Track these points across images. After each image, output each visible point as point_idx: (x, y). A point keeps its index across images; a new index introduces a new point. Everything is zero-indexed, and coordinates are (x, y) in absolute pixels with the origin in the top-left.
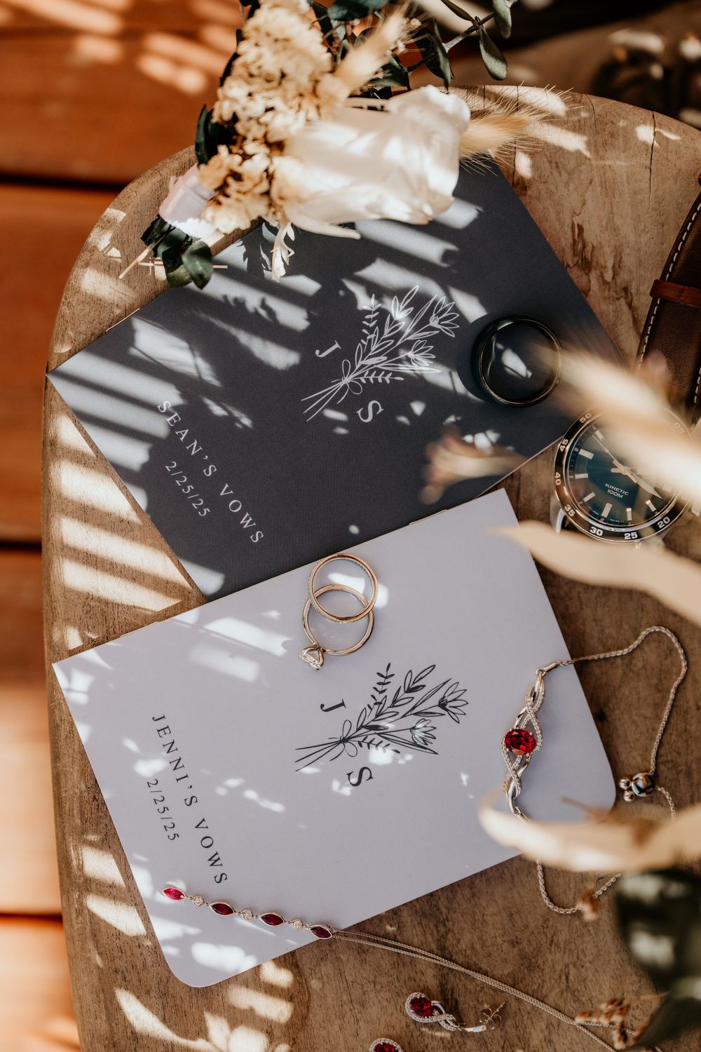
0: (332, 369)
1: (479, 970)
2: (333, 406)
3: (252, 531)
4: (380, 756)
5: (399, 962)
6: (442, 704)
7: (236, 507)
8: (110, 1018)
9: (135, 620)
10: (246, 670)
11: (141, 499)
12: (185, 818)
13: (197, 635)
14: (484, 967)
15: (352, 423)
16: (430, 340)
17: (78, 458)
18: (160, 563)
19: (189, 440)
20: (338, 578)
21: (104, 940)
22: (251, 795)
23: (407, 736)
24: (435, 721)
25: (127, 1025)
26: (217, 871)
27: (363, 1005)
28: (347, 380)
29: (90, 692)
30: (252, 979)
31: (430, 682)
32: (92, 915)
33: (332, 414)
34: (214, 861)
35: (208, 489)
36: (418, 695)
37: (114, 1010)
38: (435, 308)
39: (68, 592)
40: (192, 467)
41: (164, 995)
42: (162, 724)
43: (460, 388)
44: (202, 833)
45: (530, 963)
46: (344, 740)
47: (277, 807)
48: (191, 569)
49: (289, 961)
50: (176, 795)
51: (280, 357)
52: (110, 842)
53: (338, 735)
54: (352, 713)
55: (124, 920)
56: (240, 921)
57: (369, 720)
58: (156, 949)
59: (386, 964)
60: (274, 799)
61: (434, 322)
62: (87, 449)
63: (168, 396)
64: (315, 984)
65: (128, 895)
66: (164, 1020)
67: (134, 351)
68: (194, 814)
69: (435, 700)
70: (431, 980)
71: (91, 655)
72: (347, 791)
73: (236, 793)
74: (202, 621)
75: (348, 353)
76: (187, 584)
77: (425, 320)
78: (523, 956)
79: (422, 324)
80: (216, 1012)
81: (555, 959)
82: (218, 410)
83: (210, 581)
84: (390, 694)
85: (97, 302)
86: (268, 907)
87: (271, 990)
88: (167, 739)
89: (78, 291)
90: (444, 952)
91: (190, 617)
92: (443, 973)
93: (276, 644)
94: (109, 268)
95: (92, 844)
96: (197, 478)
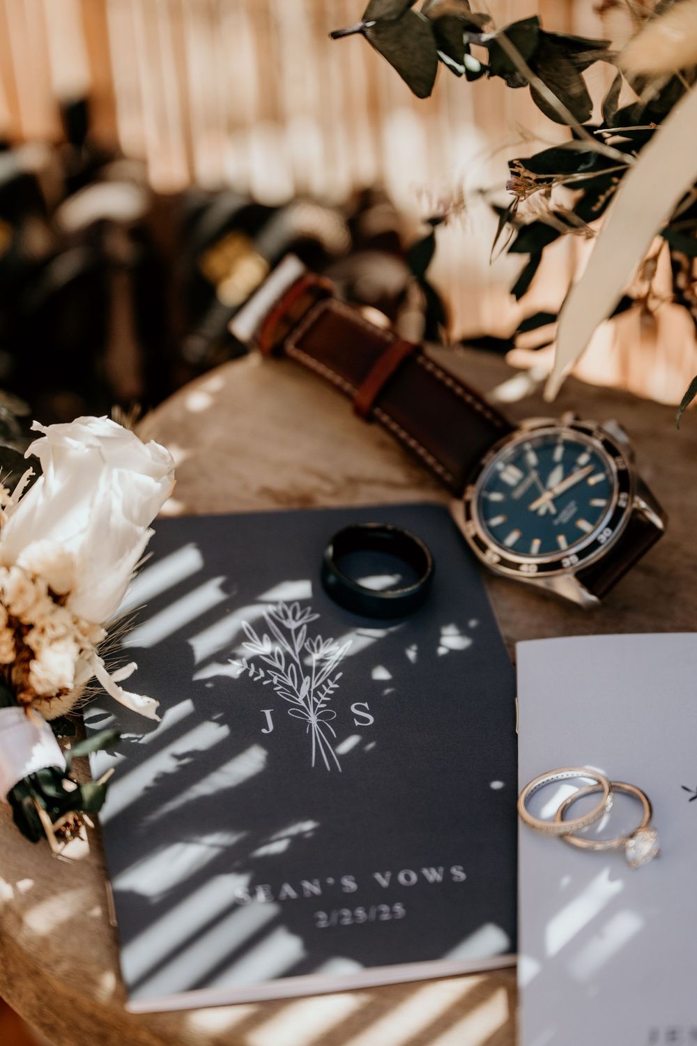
0: (293, 726)
2: (336, 742)
3: (448, 875)
7: (407, 878)
10: (625, 926)
13: (555, 967)
15: (368, 734)
16: (310, 636)
19: (298, 888)
20: (552, 807)
28: (313, 719)
33: (346, 747)
35: (369, 895)
38: (277, 618)
61: (292, 625)
74: (539, 954)
75: (281, 706)
77: (285, 631)
79: (288, 634)
83: (488, 941)
91: (527, 969)
94: (37, 897)
96: (351, 901)
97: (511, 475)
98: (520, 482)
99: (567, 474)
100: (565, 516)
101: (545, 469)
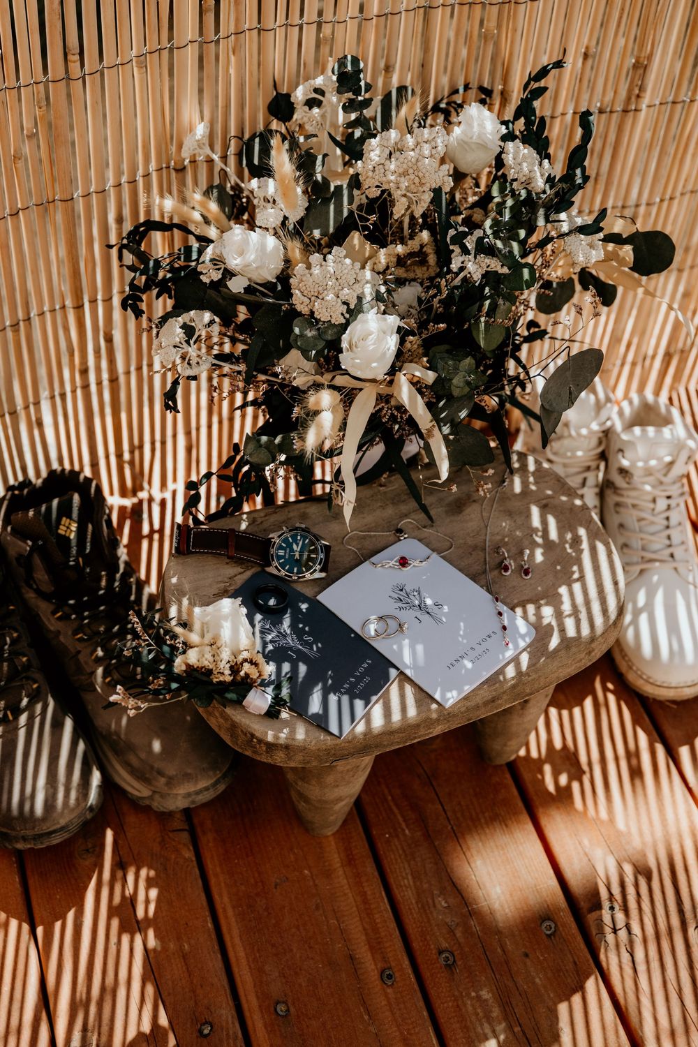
0: (298, 652)
1: (485, 561)
2: (312, 649)
3: (367, 663)
4: (429, 602)
5: (494, 582)
6: (402, 590)
7: (361, 670)
8: (560, 650)
9: (419, 689)
10: (420, 648)
11: (374, 698)
12: (479, 650)
13: (415, 666)
14: (483, 560)
15: (315, 642)
16: (275, 627)
17: (368, 722)
18: (394, 690)
19: (344, 688)
20: (373, 633)
21: (534, 661)
22: (461, 633)
23: (417, 597)
24: (408, 591)
25: (559, 644)
26: (492, 635)
27: (514, 587)
28: (300, 647)
29: (451, 691)
30: (525, 617)
31: (396, 596)
32: (528, 668)
33: (315, 649)
34: (489, 636)
35: (359, 679)
36: (402, 598)
37: (556, 650)
38: (263, 627)
39: (418, 714)
40: (353, 686)
41: (543, 639)
42: (451, 666)
43: (288, 615)
44: (482, 643)
45: (475, 548)
46: (428, 613)
47: (462, 624)
48: (392, 678)
49: (513, 609)
50: (472, 654)
51: (303, 669)
52: (501, 671)
53: (428, 615)
54: (418, 614)
55: (525, 659)
56: (506, 623)
57: (418, 608)
58: (529, 646)
59: (497, 586)
60: (459, 626)
61: (268, 627)
62: (363, 721)
63: (333, 698)
64: (516, 601)
65: (516, 660)
66: (551, 636)
67: (321, 712)
68: (477, 647)
69: (401, 593)
70: (496, 572)
71: (437, 696)
72: (446, 607)
73: (463, 637)
74: (407, 667)
75: (291, 649)
76: (397, 681)
77: (268, 629)
78: (473, 550)
79: (270, 630)
80: (541, 623)
81: (470, 542)
82: (330, 682)
83: (393, 673)
84: (406, 605)
85: (307, 733)
86: (496, 618)
87: (525, 612)
88: (455, 663)
89: (305, 740)
90: (485, 572)
91: (408, 672)
92: (491, 570)
93: (406, 642)
94: (293, 732)
95: (504, 677)
96: (357, 683)
97: (281, 553)
98: (285, 553)
99: (297, 545)
100: (305, 557)
101: (290, 546)
